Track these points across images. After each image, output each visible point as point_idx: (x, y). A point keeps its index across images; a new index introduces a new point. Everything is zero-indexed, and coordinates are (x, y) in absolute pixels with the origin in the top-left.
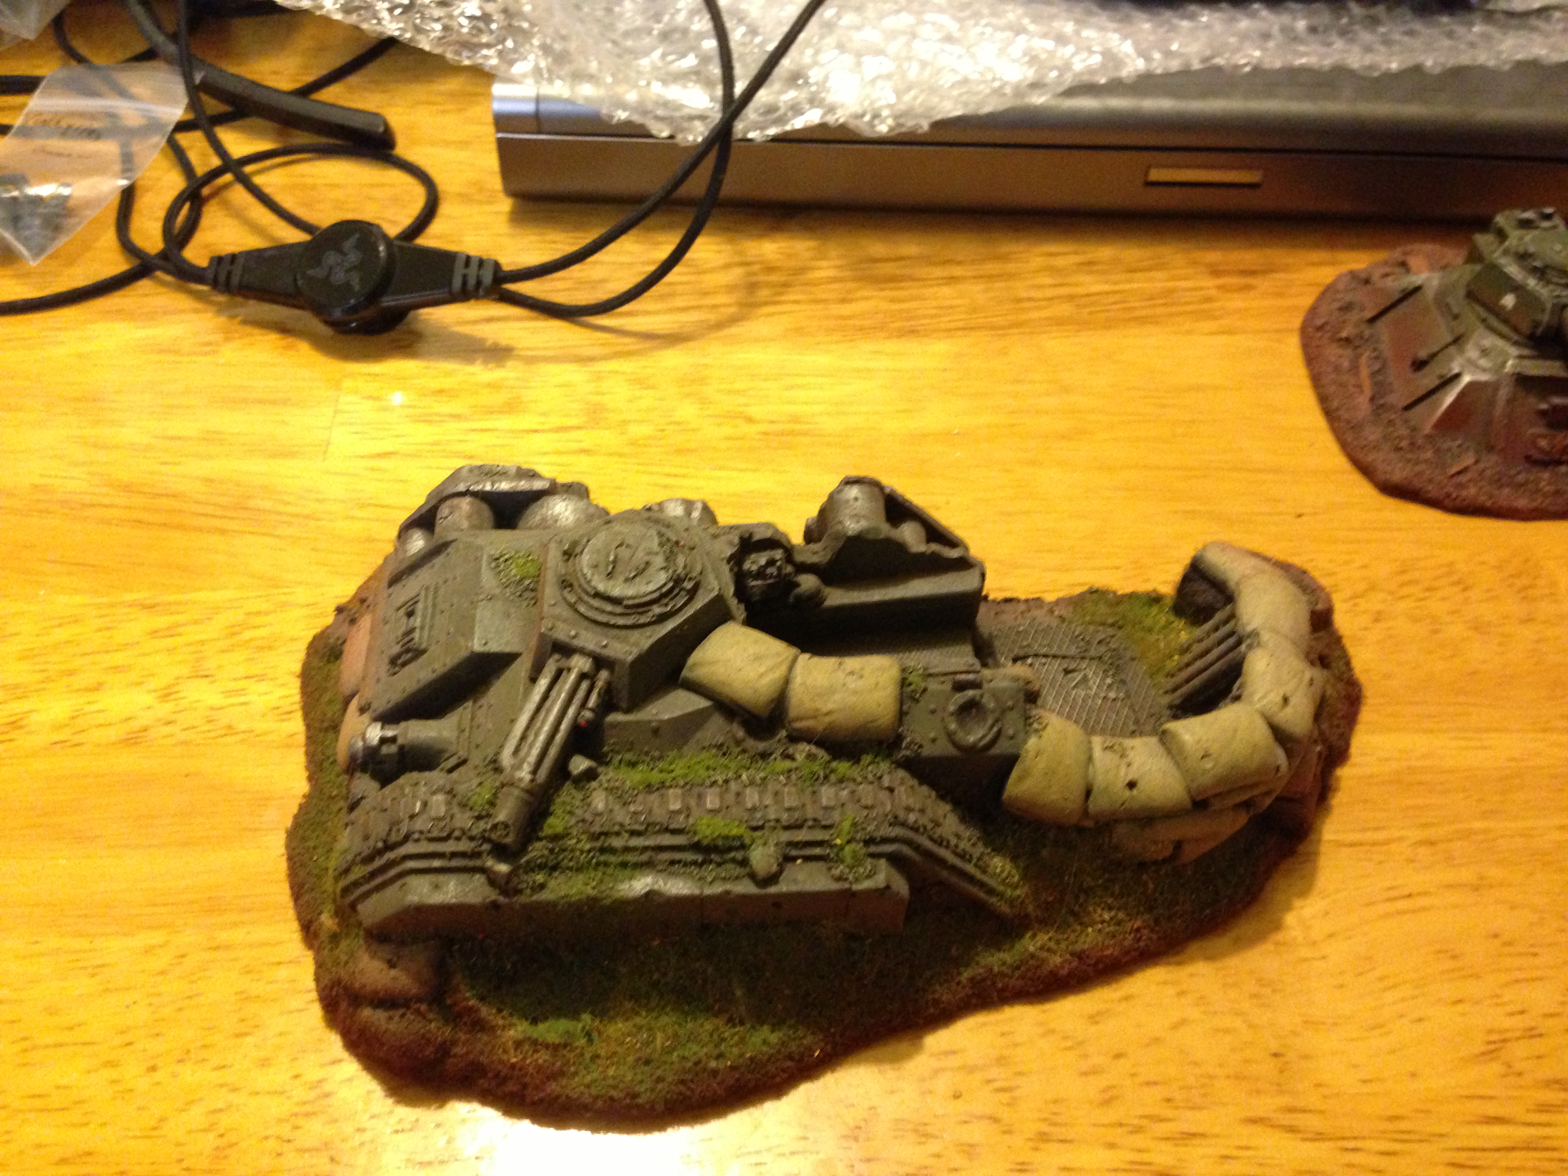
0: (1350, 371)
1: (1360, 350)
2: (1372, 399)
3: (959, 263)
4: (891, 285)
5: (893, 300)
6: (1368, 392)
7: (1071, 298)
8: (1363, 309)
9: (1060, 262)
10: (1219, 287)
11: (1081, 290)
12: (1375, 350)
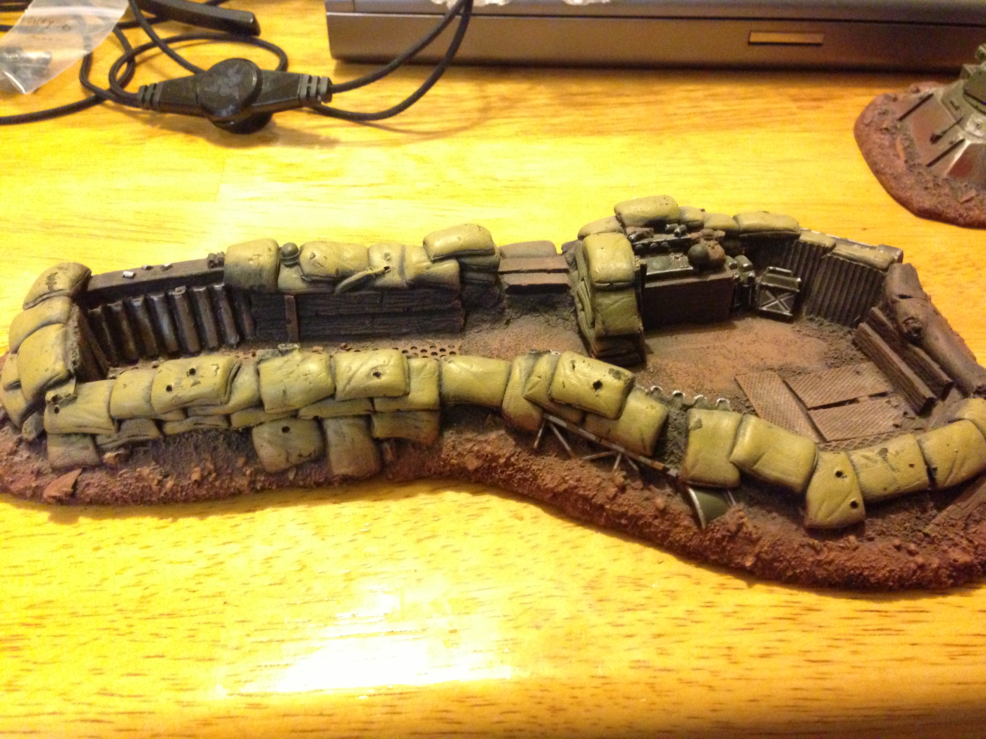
0: (890, 147)
1: (895, 136)
2: (906, 162)
3: (628, 96)
4: (584, 108)
5: (586, 116)
6: (903, 157)
7: (702, 113)
8: (894, 113)
9: (693, 95)
10: (798, 108)
11: (708, 110)
12: (905, 134)
